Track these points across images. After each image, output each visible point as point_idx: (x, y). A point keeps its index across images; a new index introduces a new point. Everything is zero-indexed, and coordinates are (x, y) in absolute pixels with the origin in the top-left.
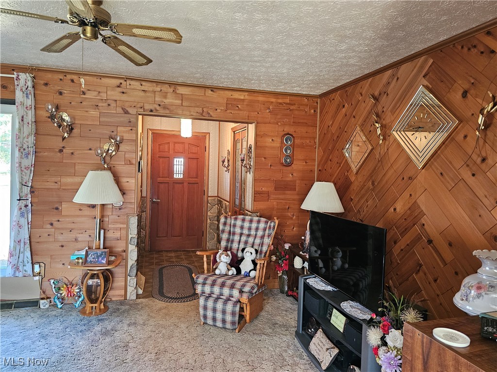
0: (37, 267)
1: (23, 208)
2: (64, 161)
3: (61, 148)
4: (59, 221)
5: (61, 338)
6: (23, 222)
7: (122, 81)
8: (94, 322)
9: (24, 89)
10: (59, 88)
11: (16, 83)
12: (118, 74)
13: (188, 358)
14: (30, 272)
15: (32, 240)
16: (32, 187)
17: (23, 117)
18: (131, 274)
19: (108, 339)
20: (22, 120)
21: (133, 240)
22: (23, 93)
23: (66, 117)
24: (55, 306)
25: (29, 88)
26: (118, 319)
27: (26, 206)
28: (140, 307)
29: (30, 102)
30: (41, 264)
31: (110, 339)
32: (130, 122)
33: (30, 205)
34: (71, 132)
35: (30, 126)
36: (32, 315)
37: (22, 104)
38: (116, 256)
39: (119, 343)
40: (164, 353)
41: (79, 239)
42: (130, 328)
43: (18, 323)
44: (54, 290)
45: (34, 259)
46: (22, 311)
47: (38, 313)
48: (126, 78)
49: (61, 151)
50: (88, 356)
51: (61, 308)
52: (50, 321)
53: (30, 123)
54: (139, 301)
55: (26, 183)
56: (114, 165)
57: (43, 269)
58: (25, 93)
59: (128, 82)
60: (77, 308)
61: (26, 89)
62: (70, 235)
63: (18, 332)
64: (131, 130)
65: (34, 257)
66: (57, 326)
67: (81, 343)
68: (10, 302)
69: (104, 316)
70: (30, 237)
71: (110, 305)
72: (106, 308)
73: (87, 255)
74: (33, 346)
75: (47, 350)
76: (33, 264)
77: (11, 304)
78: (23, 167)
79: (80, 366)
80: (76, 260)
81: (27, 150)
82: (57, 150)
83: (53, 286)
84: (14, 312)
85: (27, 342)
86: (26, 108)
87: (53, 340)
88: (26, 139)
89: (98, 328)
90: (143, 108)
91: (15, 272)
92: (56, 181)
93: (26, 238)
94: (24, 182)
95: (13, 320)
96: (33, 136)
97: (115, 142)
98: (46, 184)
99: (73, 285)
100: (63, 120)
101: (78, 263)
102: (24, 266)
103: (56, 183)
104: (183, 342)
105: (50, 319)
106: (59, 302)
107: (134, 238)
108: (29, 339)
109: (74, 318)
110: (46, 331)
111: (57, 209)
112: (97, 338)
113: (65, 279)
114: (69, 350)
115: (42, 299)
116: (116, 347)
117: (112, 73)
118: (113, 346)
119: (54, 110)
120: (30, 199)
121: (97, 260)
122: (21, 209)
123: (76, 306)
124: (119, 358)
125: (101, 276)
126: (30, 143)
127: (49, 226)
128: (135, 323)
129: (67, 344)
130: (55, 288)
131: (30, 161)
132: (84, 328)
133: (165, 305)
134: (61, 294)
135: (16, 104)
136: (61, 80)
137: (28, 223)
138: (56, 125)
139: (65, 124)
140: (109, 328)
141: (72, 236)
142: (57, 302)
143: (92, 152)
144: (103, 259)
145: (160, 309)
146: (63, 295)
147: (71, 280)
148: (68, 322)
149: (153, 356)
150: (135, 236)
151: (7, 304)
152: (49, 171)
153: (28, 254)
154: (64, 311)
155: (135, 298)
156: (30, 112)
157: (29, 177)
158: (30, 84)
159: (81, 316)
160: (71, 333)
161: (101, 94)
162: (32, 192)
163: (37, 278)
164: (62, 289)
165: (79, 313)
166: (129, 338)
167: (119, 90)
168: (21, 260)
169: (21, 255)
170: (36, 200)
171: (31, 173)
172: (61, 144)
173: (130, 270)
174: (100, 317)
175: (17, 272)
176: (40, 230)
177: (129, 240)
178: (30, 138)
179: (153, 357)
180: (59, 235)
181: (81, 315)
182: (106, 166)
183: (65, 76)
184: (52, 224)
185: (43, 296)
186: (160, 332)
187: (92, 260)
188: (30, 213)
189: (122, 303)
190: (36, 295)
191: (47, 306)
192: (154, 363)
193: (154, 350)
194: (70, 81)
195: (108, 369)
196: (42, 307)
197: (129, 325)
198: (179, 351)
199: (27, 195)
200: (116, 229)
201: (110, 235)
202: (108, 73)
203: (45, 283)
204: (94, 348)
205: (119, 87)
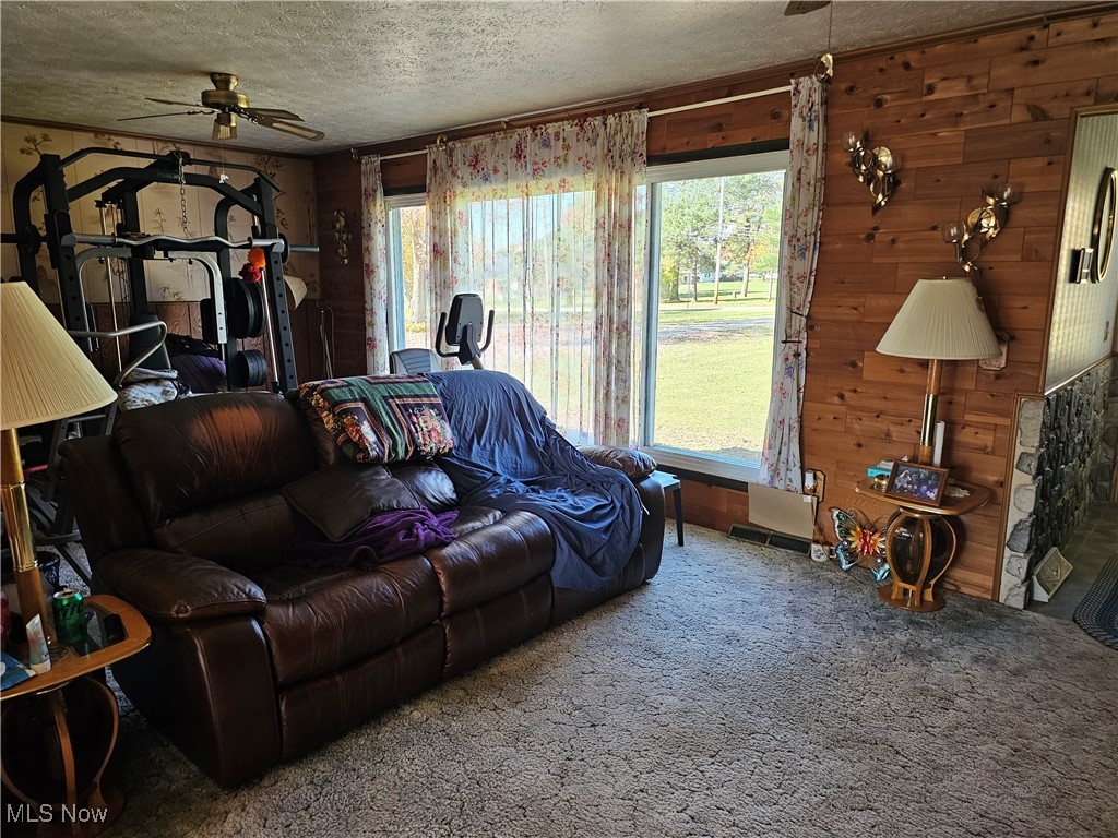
0: (809, 477)
1: (792, 359)
2: (876, 260)
3: (869, 232)
4: (855, 391)
5: (822, 625)
6: (790, 385)
7: (1034, 32)
8: (899, 621)
9: (806, 111)
10: (875, 91)
11: (793, 103)
12: (1022, 13)
13: (1105, 807)
14: (797, 484)
15: (805, 424)
16: (808, 317)
17: (800, 172)
18: (1015, 544)
19: (912, 668)
20: (799, 179)
21: (1027, 461)
22: (804, 120)
23: (886, 158)
24: (837, 562)
25: (816, 107)
26: (956, 636)
27: (797, 355)
28: (1025, 629)
29: (814, 137)
30: (819, 474)
31: (916, 669)
32: (1048, 141)
33: (804, 354)
34: (893, 193)
35: (812, 189)
36: (793, 565)
37: (801, 143)
38: (971, 491)
39: (934, 687)
40: (1038, 759)
41: (895, 436)
42: (975, 667)
43: (766, 571)
44: (837, 530)
45: (806, 460)
46: (781, 553)
47: (804, 565)
48: (1048, 18)
49: (870, 237)
50: (858, 680)
51: (846, 571)
52: (817, 588)
53: (813, 182)
54: (1030, 615)
55: (798, 308)
56: (992, 265)
57: (821, 483)
58: (807, 119)
59: (1055, 27)
60: (877, 582)
61: (810, 110)
62: (875, 424)
63: (760, 586)
64: (1050, 163)
65: (806, 457)
66: (826, 601)
67: (854, 650)
68: (764, 531)
69: (927, 618)
70: (801, 417)
71: (951, 601)
72: (939, 602)
73: (896, 472)
74: (770, 620)
75: (790, 636)
76: (803, 470)
77: (766, 536)
78: (795, 276)
79: (835, 692)
80: (876, 480)
81: (802, 241)
82: (862, 236)
83: (837, 523)
84: (768, 551)
85: (764, 609)
86: (807, 151)
87: (807, 623)
88: (802, 219)
89: (901, 637)
90: (1093, 94)
91: (772, 478)
92: (854, 305)
93: (793, 417)
94: (797, 305)
95: (760, 564)
96: (816, 209)
97: (996, 202)
98: (836, 311)
99: (875, 532)
100: (877, 164)
101: (880, 486)
102: (788, 470)
103: (855, 309)
104: (1108, 762)
105: (819, 584)
106: (846, 557)
107: (1031, 455)
108: (772, 606)
109: (862, 598)
110: (803, 603)
111: (854, 365)
112: (890, 656)
113: (860, 515)
114: (827, 652)
115: (817, 542)
116: (923, 691)
117: (1006, 16)
118: (918, 685)
119: (859, 146)
120: (805, 342)
121: (916, 487)
122: (787, 359)
123: (876, 577)
124: (918, 715)
125: (927, 526)
126: (809, 225)
127: (837, 400)
128: (993, 662)
129: (828, 640)
130: (839, 527)
131: (809, 262)
132: (873, 624)
133: (1100, 653)
134: (850, 543)
135: (791, 146)
136: (882, 70)
137: (799, 390)
138: (861, 179)
139: (881, 173)
140: (927, 645)
141: (881, 425)
142: (842, 557)
143: (937, 234)
144: (930, 488)
145: (1082, 656)
146: (853, 546)
147: (872, 518)
148: (847, 601)
149: (1003, 754)
150: (1033, 451)
151: (760, 533)
152: (843, 282)
153: (795, 449)
154: (850, 578)
155: (1021, 606)
156: (813, 160)
157: (805, 296)
158: (817, 98)
159: (878, 601)
160: (844, 625)
161: (975, 82)
162: (809, 327)
163: (808, 499)
164: (853, 533)
165: (876, 593)
166: (964, 686)
167: (1026, 56)
168: (783, 456)
169: (784, 449)
170: (815, 344)
171: (808, 288)
172: (871, 223)
173: (1012, 534)
174: (918, 617)
175: (777, 479)
176: (821, 405)
177: (1017, 459)
178: (810, 216)
179: (1003, 756)
180: (854, 421)
181: (878, 599)
182: (967, 268)
183: (891, 58)
184: (842, 397)
185: (818, 537)
186: (1053, 708)
187: (906, 486)
188: (804, 369)
189: (981, 605)
190: (806, 531)
191: (823, 559)
192: (999, 767)
193: (1013, 741)
194: (902, 69)
195: (885, 725)
196: (813, 556)
197: (976, 659)
198: (1086, 776)
199: (799, 332)
200: (985, 426)
201: (965, 436)
202: (993, 18)
203: (824, 514)
204: (877, 672)
205: (1023, 49)
